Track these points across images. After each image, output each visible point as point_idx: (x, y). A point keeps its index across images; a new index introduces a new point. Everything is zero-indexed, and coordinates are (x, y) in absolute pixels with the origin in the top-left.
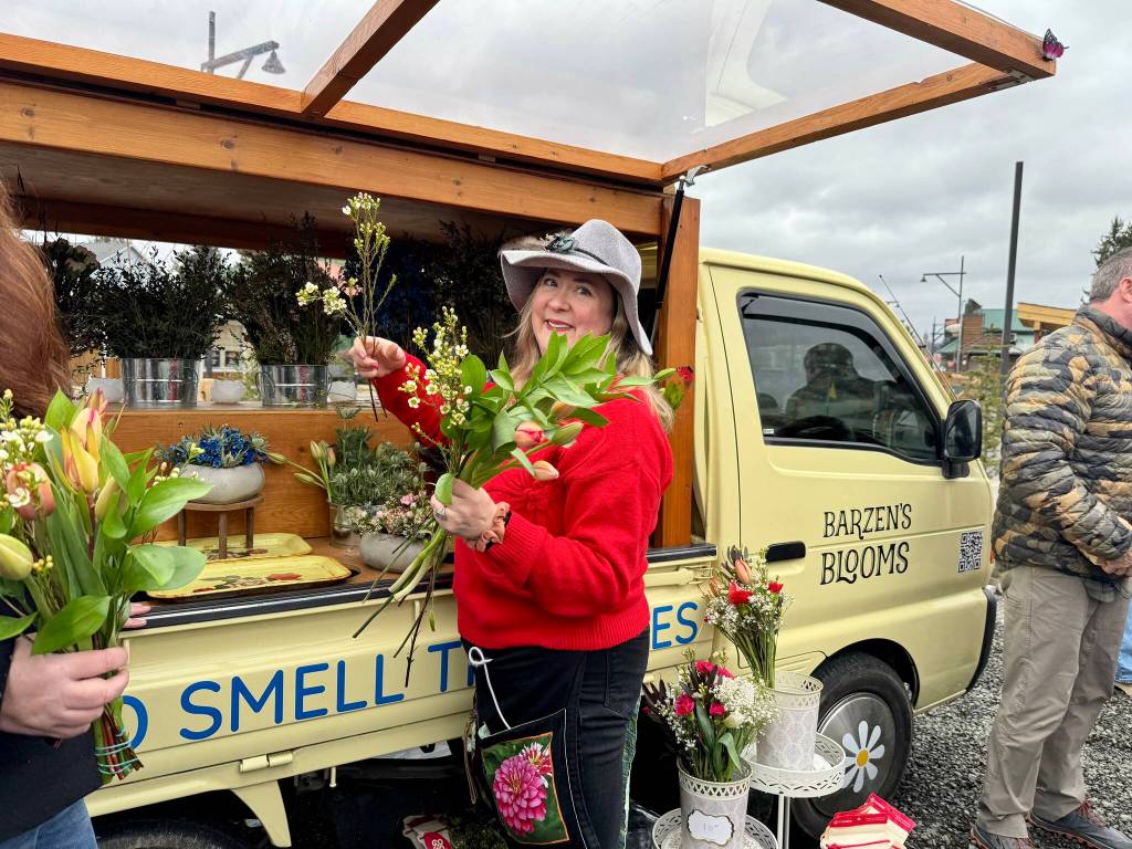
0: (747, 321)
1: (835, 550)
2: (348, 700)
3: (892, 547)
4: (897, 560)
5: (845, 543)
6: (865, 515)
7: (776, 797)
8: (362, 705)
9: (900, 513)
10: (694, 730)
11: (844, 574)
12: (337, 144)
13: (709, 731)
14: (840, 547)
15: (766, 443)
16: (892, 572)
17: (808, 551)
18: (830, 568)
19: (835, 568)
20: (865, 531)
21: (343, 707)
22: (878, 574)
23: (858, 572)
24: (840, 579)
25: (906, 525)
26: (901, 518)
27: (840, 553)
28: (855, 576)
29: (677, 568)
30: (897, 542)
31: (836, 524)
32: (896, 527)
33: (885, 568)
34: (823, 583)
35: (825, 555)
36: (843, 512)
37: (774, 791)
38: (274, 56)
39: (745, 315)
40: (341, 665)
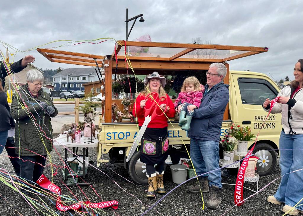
0: (240, 83)
1: (257, 123)
2: (174, 136)
3: (271, 123)
4: (272, 126)
5: (259, 122)
6: (264, 117)
7: (239, 156)
8: (176, 137)
9: (273, 117)
10: (225, 144)
11: (259, 127)
12: (173, 63)
13: (227, 144)
14: (258, 122)
15: (243, 104)
16: (271, 128)
17: (251, 123)
18: (256, 126)
19: (257, 126)
20: (264, 120)
21: (174, 137)
22: (267, 128)
23: (263, 127)
24: (258, 128)
25: (274, 119)
26: (273, 118)
27: (258, 124)
28: (262, 128)
29: (225, 123)
30: (272, 122)
31: (257, 118)
32: (272, 120)
33: (269, 127)
34: (255, 128)
35: (255, 124)
36: (259, 116)
37: (239, 155)
38: (142, 17)
39: (239, 82)
40: (174, 131)
